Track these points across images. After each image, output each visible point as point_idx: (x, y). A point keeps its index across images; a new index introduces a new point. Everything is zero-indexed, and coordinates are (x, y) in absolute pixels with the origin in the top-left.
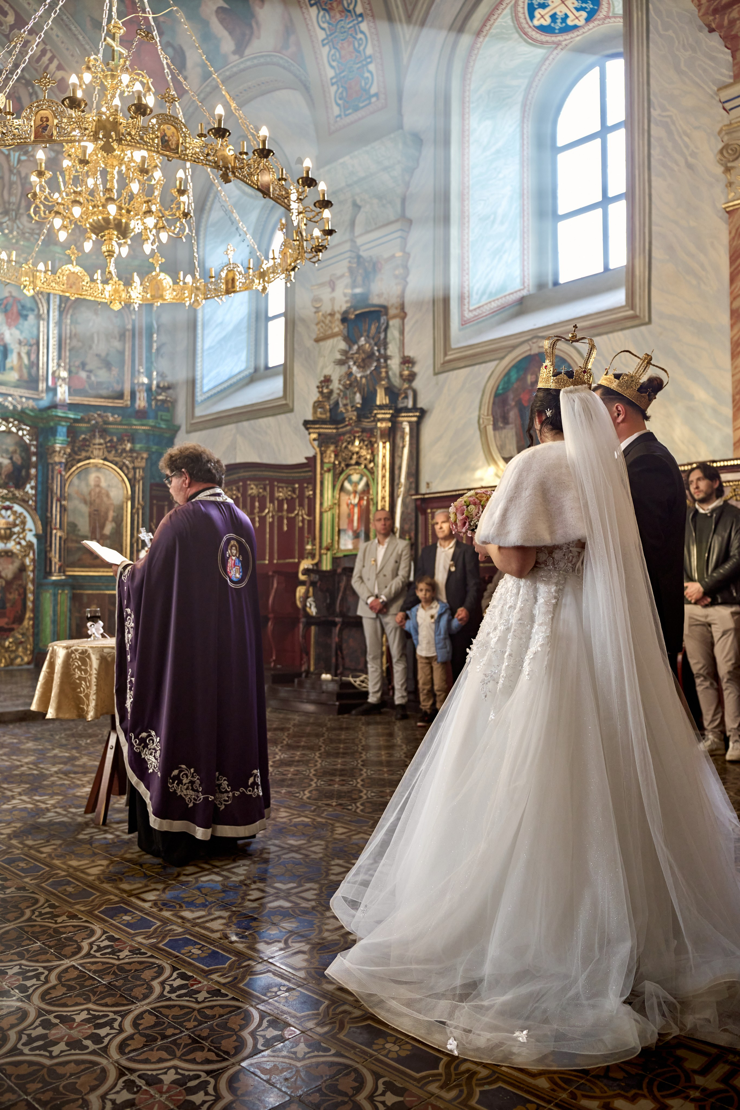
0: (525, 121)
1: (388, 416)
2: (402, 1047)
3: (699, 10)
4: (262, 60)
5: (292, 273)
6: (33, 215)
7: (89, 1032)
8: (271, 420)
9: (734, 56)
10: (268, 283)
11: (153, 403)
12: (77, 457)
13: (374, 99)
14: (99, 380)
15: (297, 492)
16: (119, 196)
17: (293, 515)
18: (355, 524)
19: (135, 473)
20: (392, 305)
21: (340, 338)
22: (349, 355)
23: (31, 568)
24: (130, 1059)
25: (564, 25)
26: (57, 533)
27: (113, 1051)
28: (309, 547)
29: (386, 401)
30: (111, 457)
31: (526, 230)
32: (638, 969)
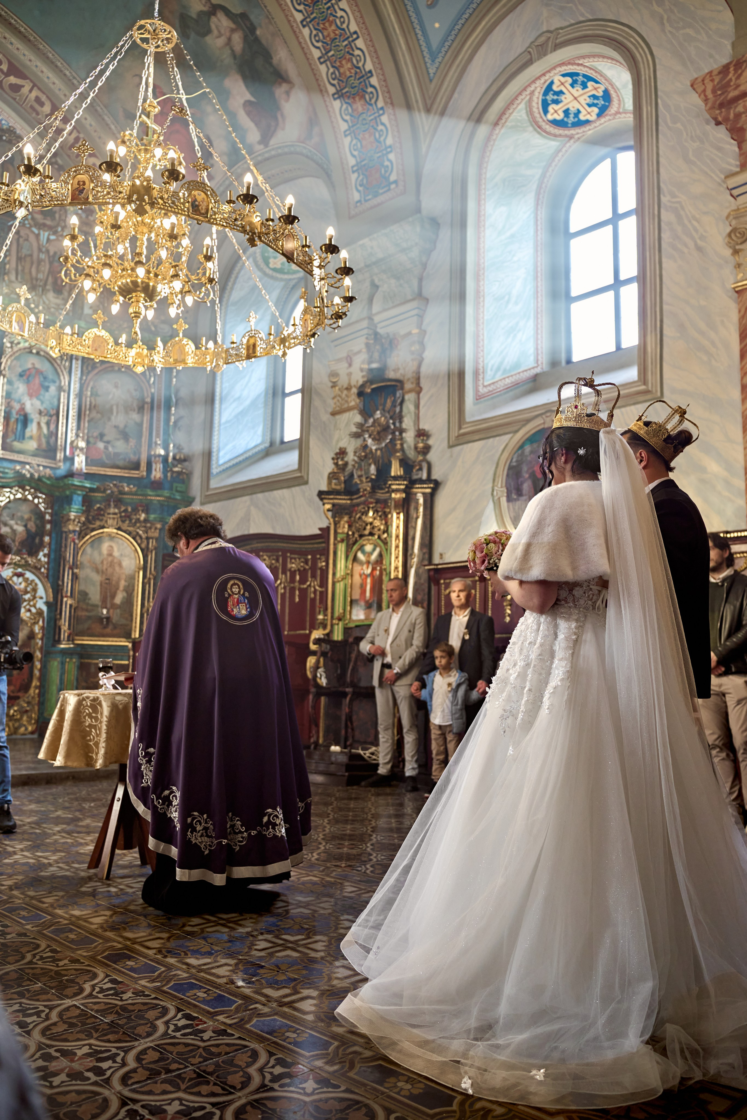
0: (539, 207)
1: (403, 487)
2: (415, 1086)
3: (706, 105)
4: (286, 150)
5: (312, 340)
6: (64, 277)
7: (91, 1065)
8: (285, 492)
9: (740, 147)
10: (289, 348)
11: (169, 474)
12: (92, 526)
13: (393, 186)
14: (116, 451)
15: (310, 563)
16: (147, 261)
17: (305, 586)
18: (368, 594)
19: (148, 543)
20: (408, 380)
21: (356, 411)
22: (365, 428)
23: (40, 636)
24: (134, 1091)
25: (576, 119)
26: (68, 601)
27: (115, 1082)
28: (321, 617)
29: (400, 472)
30: (125, 526)
31: (539, 310)
32: (658, 1013)
